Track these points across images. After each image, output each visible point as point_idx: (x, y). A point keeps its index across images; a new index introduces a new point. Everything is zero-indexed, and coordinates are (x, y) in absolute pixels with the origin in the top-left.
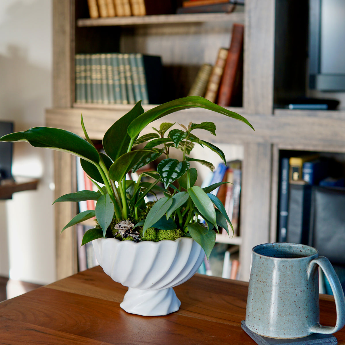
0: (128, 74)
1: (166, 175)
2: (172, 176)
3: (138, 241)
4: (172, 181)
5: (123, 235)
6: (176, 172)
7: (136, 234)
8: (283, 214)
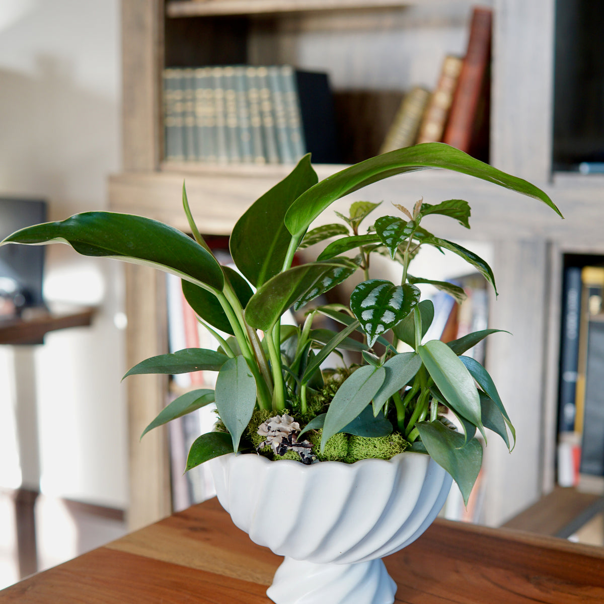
0: (266, 107)
1: (371, 317)
2: (384, 320)
3: (309, 462)
4: (383, 329)
5: (278, 448)
6: (392, 310)
7: (305, 446)
8: (569, 376)
